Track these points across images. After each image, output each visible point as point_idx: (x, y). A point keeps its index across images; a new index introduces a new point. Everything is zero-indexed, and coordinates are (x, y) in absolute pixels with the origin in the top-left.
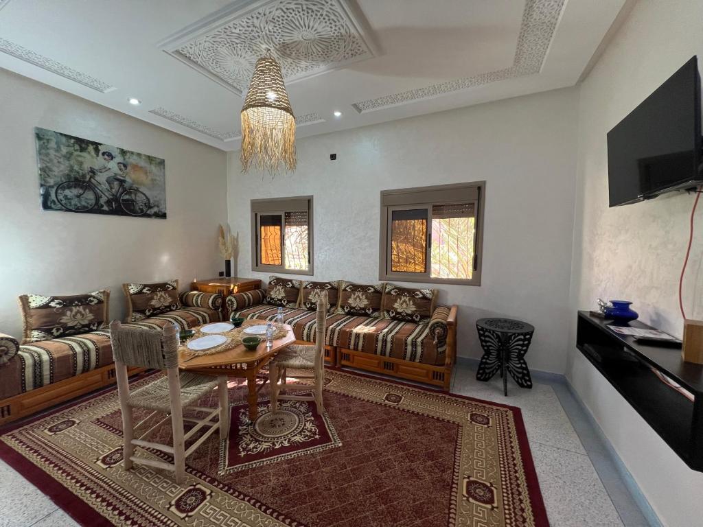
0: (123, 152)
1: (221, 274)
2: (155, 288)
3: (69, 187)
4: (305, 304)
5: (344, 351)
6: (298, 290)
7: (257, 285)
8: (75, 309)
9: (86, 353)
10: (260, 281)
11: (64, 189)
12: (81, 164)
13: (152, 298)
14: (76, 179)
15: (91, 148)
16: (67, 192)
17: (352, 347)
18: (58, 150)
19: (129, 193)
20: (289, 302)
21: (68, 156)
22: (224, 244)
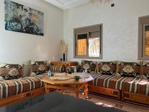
0: (30, 9)
1: (61, 59)
2: (40, 63)
3: (13, 22)
4: (99, 71)
5: (125, 92)
6: (95, 65)
7: (76, 64)
8: (13, 69)
9: (20, 85)
10: (77, 62)
11: (12, 22)
12: (17, 13)
13: (39, 67)
14: (16, 19)
15: (20, 7)
16: (13, 23)
17: (130, 90)
18: (11, 7)
19: (32, 25)
20: (92, 71)
21: (13, 10)
22: (63, 47)
